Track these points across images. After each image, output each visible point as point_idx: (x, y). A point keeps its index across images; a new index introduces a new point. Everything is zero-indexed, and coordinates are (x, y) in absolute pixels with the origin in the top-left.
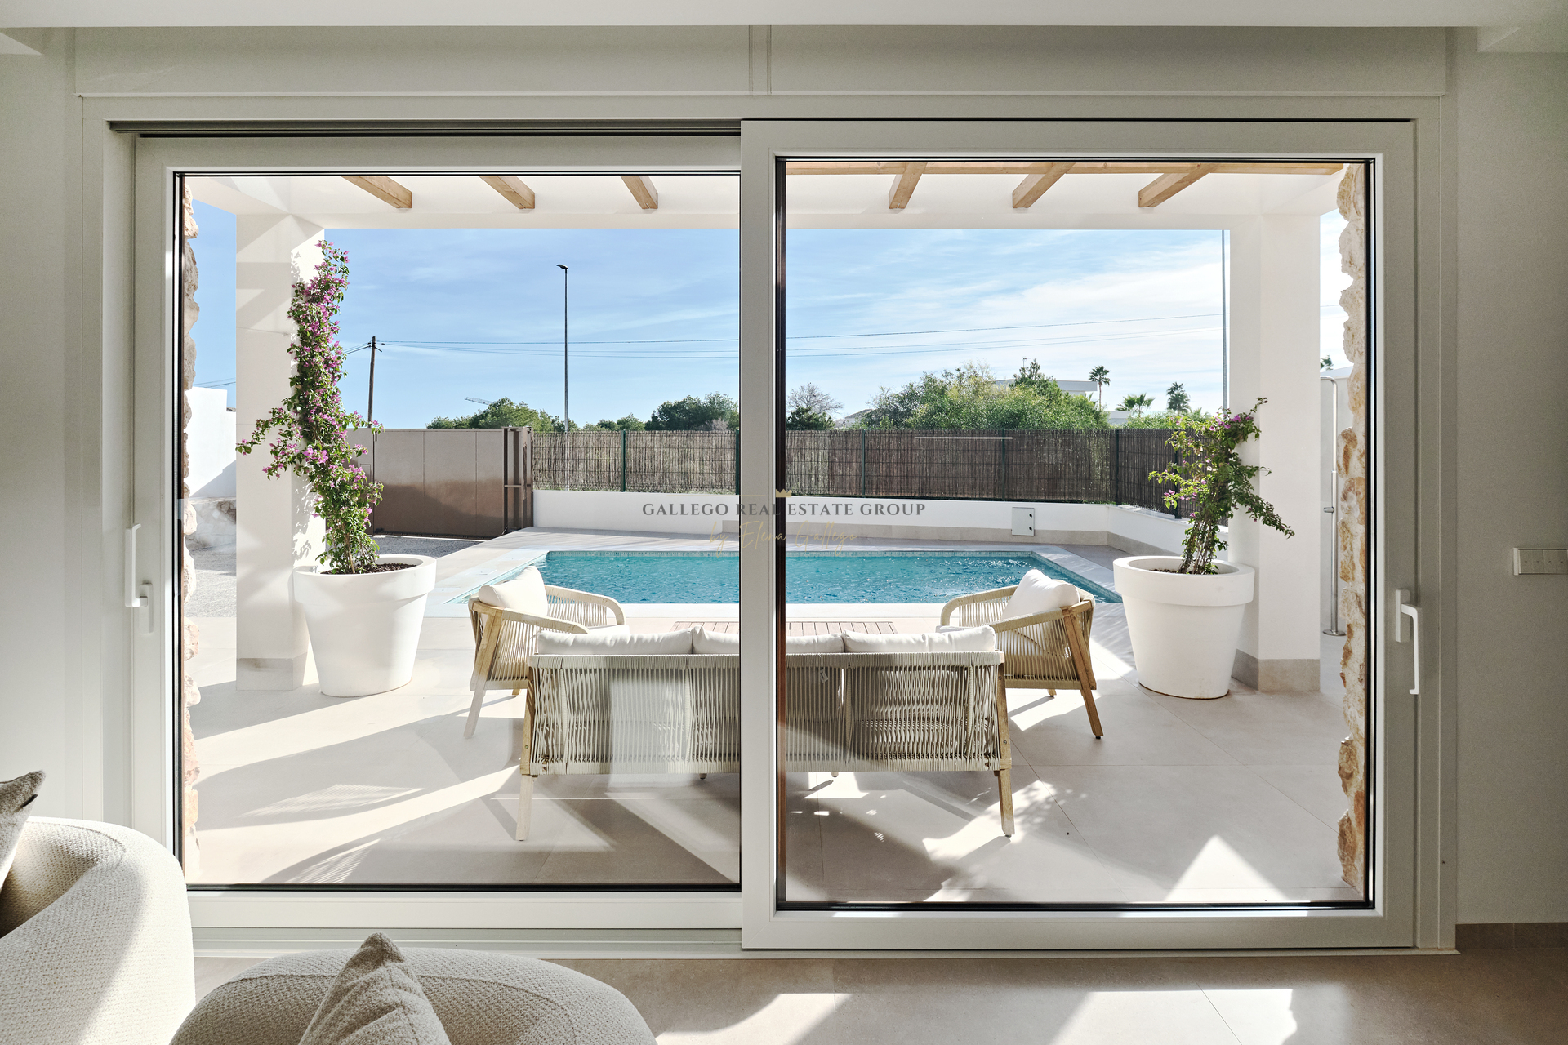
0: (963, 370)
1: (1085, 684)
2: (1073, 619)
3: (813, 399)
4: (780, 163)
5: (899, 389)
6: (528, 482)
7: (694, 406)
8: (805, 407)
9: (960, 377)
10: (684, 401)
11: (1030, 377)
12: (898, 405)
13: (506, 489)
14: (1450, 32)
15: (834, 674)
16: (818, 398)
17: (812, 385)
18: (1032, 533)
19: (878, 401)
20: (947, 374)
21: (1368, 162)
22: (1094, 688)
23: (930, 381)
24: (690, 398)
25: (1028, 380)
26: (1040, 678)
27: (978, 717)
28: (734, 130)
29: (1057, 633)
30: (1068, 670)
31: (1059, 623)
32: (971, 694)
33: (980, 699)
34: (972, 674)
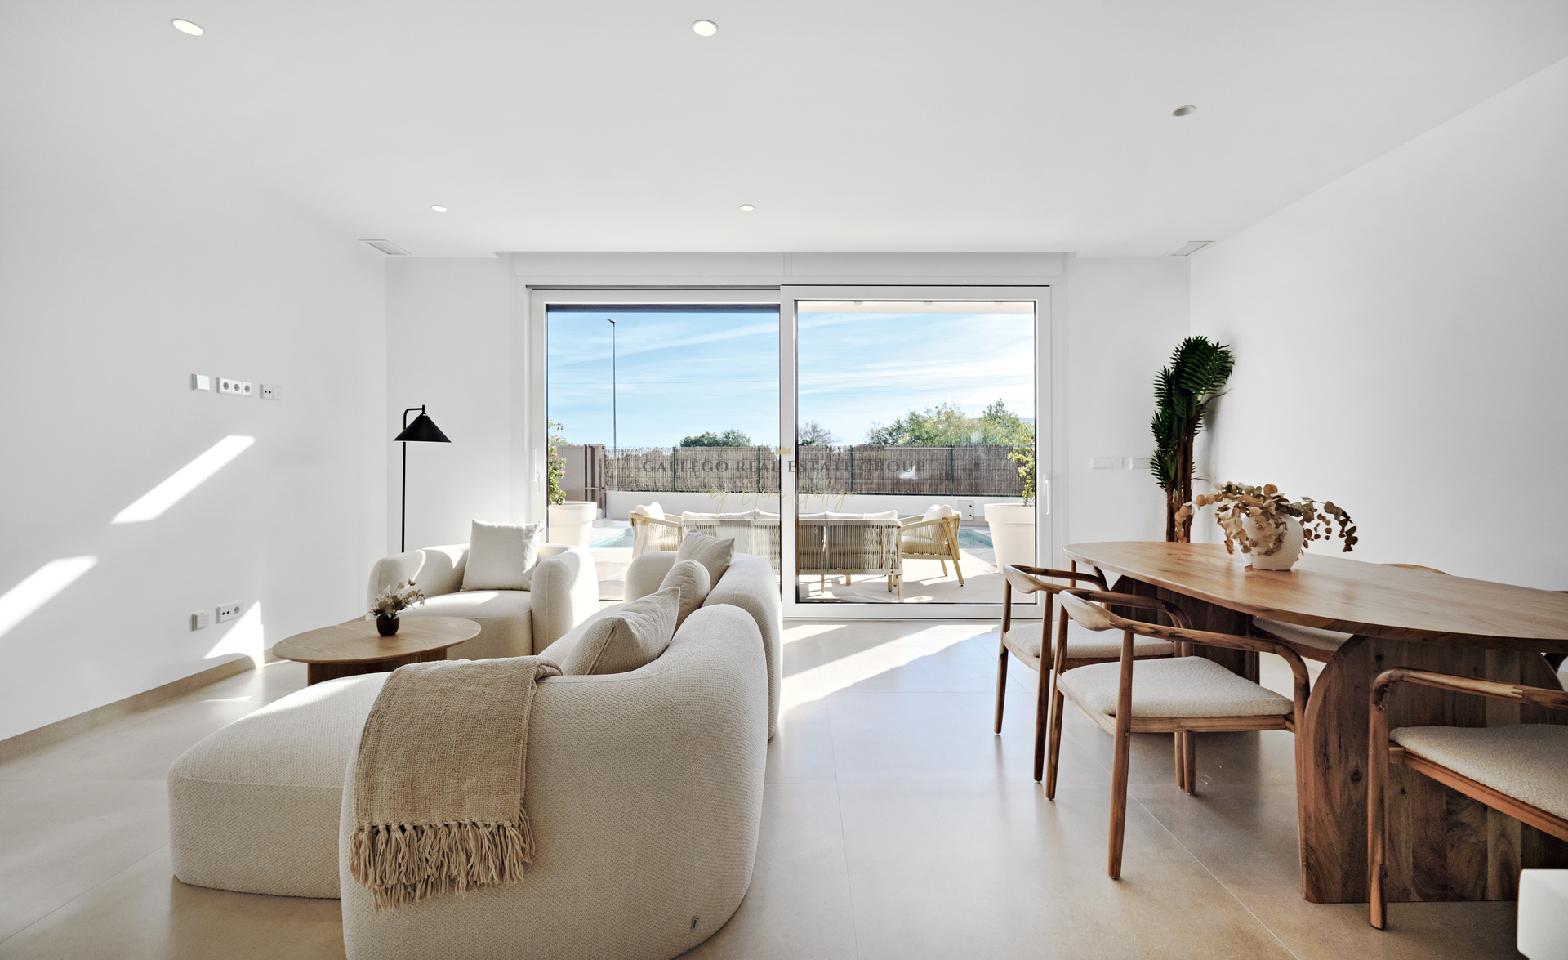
0: (940, 408)
1: (955, 557)
2: (948, 523)
3: (816, 434)
4: (796, 301)
5: (889, 423)
6: (603, 486)
7: (711, 440)
8: (809, 440)
9: (938, 413)
10: (703, 436)
11: (996, 413)
12: (887, 436)
13: (586, 490)
14: (1064, 254)
15: (821, 528)
16: (821, 433)
17: (815, 422)
18: (971, 519)
19: (870, 433)
20: (927, 411)
21: (1035, 302)
22: (959, 559)
23: (914, 419)
24: (708, 433)
25: (996, 416)
26: (932, 554)
27: (888, 552)
28: (777, 288)
29: (940, 531)
30: (945, 550)
31: (941, 526)
32: (885, 540)
33: (889, 542)
34: (884, 530)
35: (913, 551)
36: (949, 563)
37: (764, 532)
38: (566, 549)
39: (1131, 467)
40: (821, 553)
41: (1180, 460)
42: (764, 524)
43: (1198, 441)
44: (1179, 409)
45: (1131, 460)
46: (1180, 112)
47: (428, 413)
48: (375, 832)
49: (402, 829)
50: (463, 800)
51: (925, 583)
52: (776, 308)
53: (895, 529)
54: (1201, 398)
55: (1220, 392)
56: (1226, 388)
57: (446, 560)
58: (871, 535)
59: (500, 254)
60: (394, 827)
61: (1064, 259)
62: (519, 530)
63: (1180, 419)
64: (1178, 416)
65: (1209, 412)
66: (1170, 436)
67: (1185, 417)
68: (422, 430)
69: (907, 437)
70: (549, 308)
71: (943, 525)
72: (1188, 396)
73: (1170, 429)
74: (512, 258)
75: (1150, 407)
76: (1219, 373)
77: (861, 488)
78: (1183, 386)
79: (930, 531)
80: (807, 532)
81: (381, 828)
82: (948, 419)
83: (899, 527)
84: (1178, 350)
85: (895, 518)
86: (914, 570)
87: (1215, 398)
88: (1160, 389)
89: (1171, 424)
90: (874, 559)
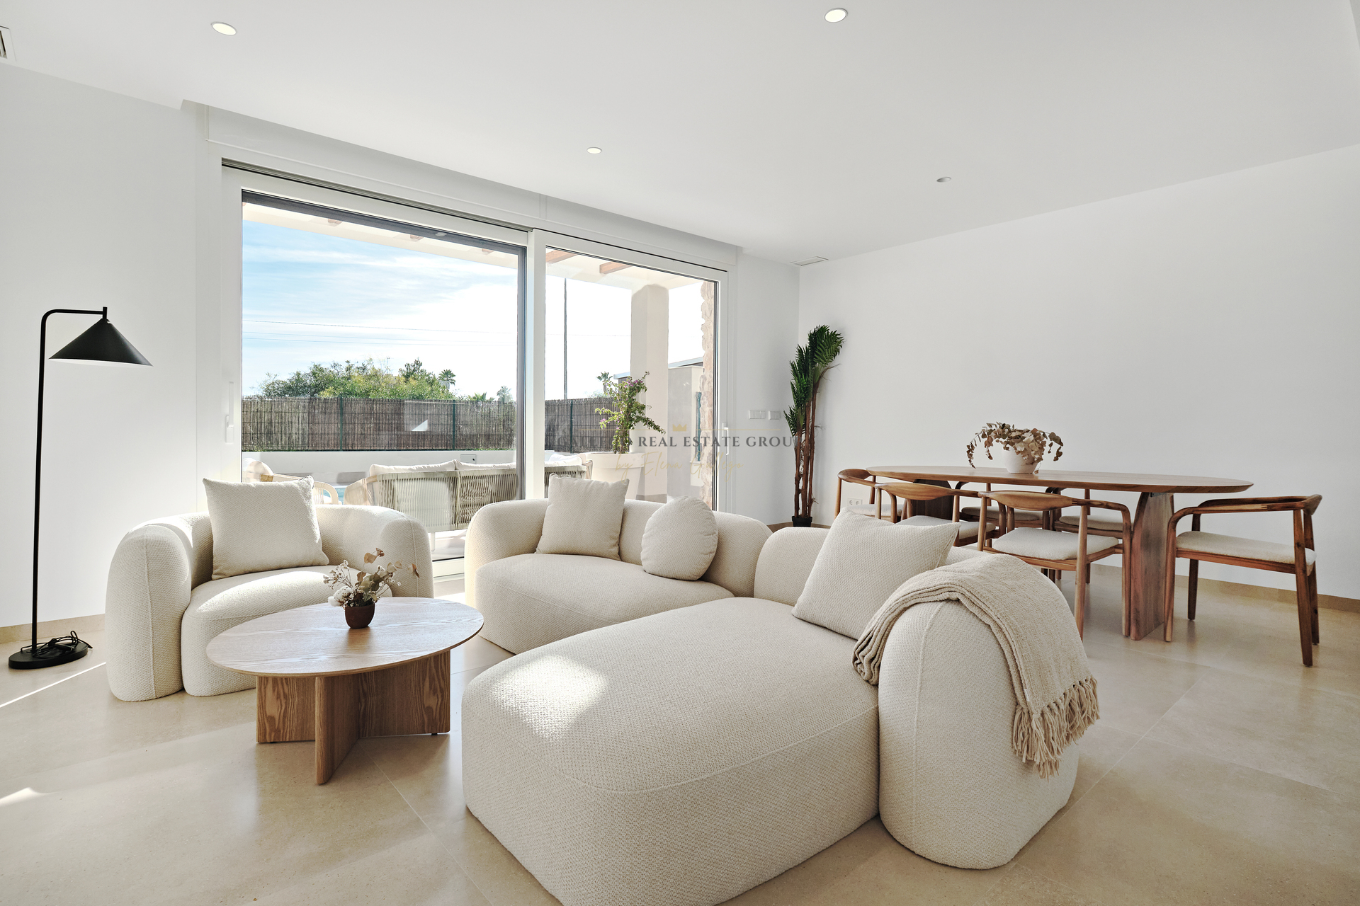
21: (717, 282)
28: (526, 230)
39: (769, 418)
45: (769, 412)
52: (519, 250)
61: (734, 250)
68: (105, 344)
70: (246, 196)
74: (203, 114)
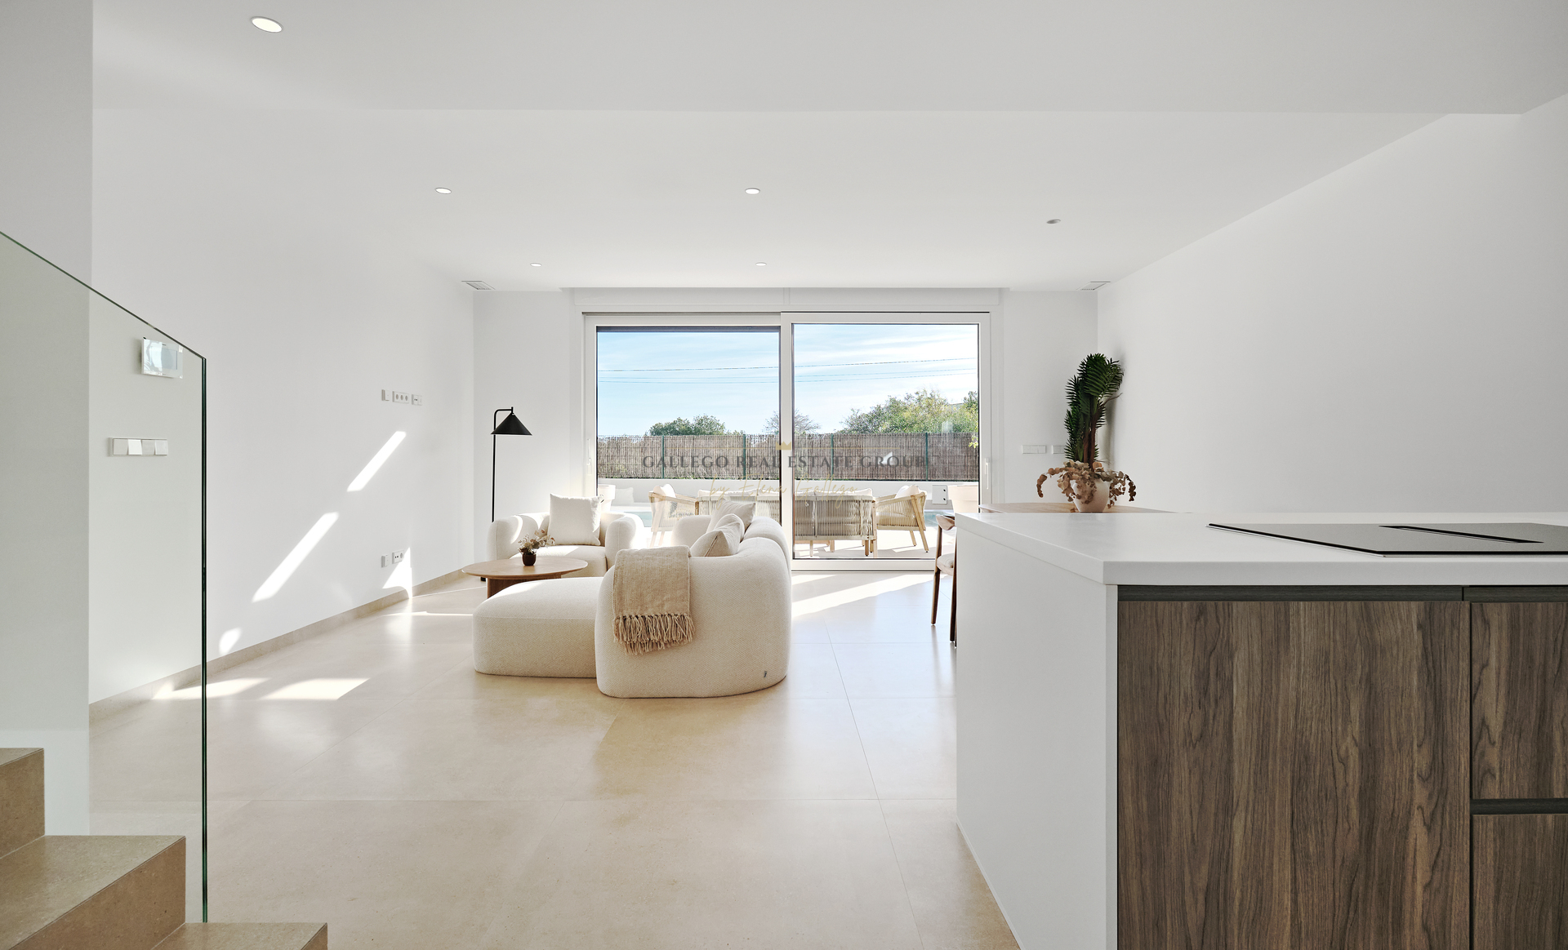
0: (920, 393)
1: (920, 528)
2: (915, 500)
4: (793, 324)
5: (869, 408)
7: (684, 427)
9: (919, 399)
10: (675, 423)
12: (867, 423)
14: (1000, 288)
15: (811, 501)
18: (945, 502)
19: (850, 420)
20: (909, 397)
21: (978, 324)
22: (924, 530)
23: (894, 405)
24: (680, 420)
26: (902, 526)
27: (865, 522)
28: (779, 314)
29: (908, 507)
30: (913, 523)
31: (910, 502)
32: (862, 512)
33: (865, 514)
34: (862, 503)
35: (887, 523)
36: (917, 534)
37: (766, 505)
38: (623, 516)
39: (1052, 452)
40: (811, 523)
41: (1085, 446)
42: (766, 499)
43: (1100, 433)
44: (1085, 408)
45: (1051, 448)
46: (1052, 222)
47: (515, 413)
48: (625, 619)
49: (637, 617)
50: (664, 604)
51: (896, 551)
52: (778, 329)
53: (870, 503)
54: (1102, 399)
55: (1114, 396)
56: (1118, 393)
57: (533, 523)
58: (853, 508)
59: (563, 289)
60: (633, 616)
61: (1000, 292)
62: (587, 501)
63: (1085, 415)
64: (1084, 414)
65: (1109, 411)
66: (1077, 428)
67: (1089, 414)
68: (512, 426)
69: (887, 425)
70: (599, 329)
71: (912, 501)
72: (1091, 399)
73: (1077, 424)
74: (572, 291)
75: (1063, 406)
76: (1112, 382)
77: (842, 474)
78: (1087, 391)
79: (901, 507)
80: (802, 507)
81: (627, 617)
82: (929, 405)
83: (873, 502)
84: (1083, 364)
85: (870, 494)
86: (887, 539)
87: (1112, 399)
88: (1071, 393)
89: (1078, 419)
90: (854, 527)
